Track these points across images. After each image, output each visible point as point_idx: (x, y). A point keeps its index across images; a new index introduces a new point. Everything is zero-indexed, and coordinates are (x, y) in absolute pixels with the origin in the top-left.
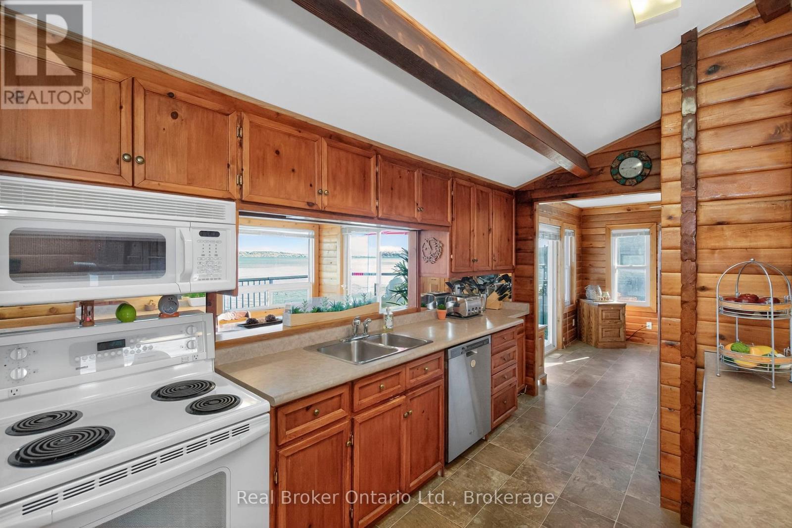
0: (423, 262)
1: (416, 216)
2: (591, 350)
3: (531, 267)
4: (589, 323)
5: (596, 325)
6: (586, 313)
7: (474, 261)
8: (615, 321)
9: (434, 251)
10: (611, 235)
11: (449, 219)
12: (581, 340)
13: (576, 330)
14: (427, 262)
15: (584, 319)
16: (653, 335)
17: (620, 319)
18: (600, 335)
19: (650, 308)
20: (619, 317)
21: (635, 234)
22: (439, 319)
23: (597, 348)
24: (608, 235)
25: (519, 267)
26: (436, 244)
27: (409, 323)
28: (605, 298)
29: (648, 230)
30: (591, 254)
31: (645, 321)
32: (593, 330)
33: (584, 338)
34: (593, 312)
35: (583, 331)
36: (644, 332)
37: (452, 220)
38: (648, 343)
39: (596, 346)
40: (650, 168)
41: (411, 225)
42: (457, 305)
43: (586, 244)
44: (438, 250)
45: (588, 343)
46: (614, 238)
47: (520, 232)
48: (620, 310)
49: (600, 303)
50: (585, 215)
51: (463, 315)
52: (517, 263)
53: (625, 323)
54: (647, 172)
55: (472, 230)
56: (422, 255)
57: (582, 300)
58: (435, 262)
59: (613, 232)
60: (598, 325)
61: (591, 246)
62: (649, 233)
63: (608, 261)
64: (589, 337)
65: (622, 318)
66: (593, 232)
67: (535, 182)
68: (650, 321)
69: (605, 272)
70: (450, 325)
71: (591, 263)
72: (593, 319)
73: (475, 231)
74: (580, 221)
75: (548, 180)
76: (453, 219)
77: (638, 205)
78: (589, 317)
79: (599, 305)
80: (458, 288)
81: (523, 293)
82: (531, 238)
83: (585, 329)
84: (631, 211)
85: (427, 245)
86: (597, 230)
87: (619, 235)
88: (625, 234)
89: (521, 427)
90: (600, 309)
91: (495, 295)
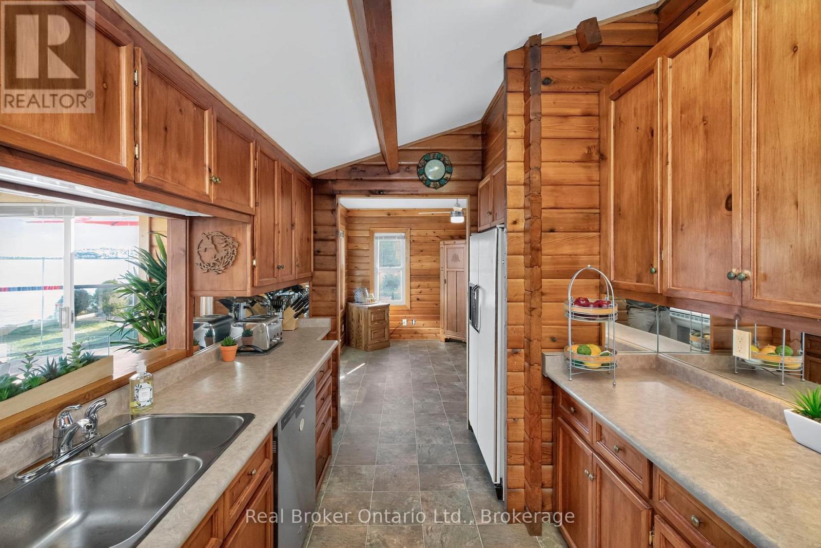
0: (198, 273)
1: (207, 192)
2: (361, 355)
3: (333, 273)
4: (358, 327)
5: (364, 328)
6: (355, 316)
7: (278, 268)
8: (381, 322)
9: (223, 254)
10: (374, 238)
11: (252, 205)
12: (350, 346)
13: (345, 335)
14: (208, 271)
15: (352, 323)
16: (408, 330)
17: (384, 319)
18: (370, 338)
19: (405, 306)
20: (385, 317)
21: (394, 237)
22: (223, 360)
23: (367, 351)
24: (371, 238)
25: (317, 273)
26: (226, 242)
27: (177, 380)
28: (372, 300)
29: (403, 234)
30: (356, 256)
31: (400, 319)
32: (363, 333)
33: (353, 343)
34: (363, 315)
35: (352, 336)
36: (401, 328)
37: (256, 206)
38: (404, 339)
39: (366, 349)
40: (451, 173)
41: (198, 206)
42: (247, 334)
43: (352, 246)
44: (230, 251)
45: (358, 347)
46: (377, 240)
47: (319, 229)
48: (385, 311)
49: (370, 306)
50: (351, 217)
51: (261, 348)
52: (314, 270)
53: (389, 323)
54: (448, 176)
55: (276, 223)
56: (197, 260)
57: (351, 304)
58: (223, 272)
59: (376, 235)
60: (367, 327)
61: (356, 248)
62: (405, 237)
63: (371, 263)
64: (358, 341)
65: (386, 319)
66: (358, 234)
67: (337, 171)
68: (405, 318)
69: (369, 274)
70: (238, 364)
71: (357, 265)
72: (362, 322)
73: (280, 225)
74: (347, 222)
75: (353, 170)
76: (256, 204)
77: (397, 211)
78: (359, 321)
79: (369, 308)
80: (245, 307)
81: (322, 304)
82: (333, 238)
83: (355, 333)
84: (391, 216)
85: (207, 243)
86: (361, 233)
87: (381, 238)
88: (386, 237)
89: (341, 481)
90: (370, 311)
91: (291, 312)
